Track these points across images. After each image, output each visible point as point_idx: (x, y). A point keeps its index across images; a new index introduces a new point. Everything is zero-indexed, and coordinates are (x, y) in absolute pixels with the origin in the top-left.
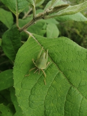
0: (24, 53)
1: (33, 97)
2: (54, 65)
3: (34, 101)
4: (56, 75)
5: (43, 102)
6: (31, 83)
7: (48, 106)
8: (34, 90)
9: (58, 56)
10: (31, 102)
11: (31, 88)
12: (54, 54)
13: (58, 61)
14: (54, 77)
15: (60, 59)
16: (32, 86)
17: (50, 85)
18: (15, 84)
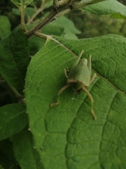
0: (42, 65)
1: (73, 150)
2: (105, 82)
3: (78, 158)
4: (112, 100)
5: (97, 157)
6: (65, 118)
7: (110, 165)
8: (74, 133)
9: (109, 63)
10: (70, 161)
11: (66, 130)
12: (99, 62)
13: (112, 73)
14: (110, 103)
15: (113, 69)
16: (68, 125)
17: (104, 121)
18: (31, 123)
